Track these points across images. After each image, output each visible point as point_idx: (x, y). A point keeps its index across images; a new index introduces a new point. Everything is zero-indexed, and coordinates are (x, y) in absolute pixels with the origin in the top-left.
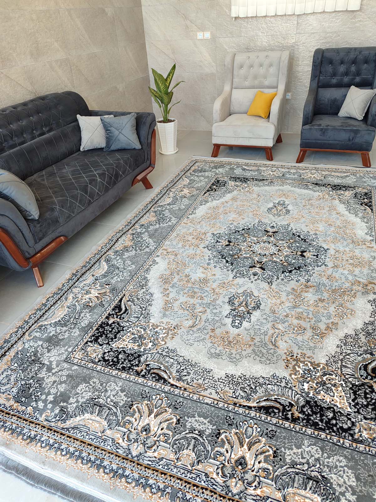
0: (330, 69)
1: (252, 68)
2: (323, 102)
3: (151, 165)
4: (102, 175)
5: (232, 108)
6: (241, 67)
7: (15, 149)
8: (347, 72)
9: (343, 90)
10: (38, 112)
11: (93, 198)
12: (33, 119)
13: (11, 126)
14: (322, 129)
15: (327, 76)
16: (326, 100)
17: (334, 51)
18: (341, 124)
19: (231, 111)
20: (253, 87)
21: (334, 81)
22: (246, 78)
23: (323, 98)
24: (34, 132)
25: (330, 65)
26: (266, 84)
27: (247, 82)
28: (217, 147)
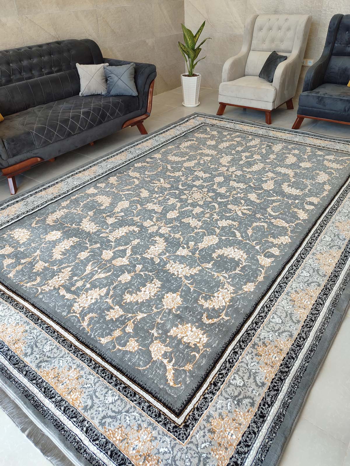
0: (346, 36)
1: (271, 31)
2: (334, 70)
3: (146, 113)
4: (87, 114)
5: (246, 70)
6: (261, 29)
7: (21, 83)
10: (50, 54)
11: (74, 131)
12: (46, 58)
13: (22, 62)
14: (319, 97)
15: (342, 43)
16: (337, 68)
19: (246, 73)
20: (269, 50)
21: (349, 49)
22: (264, 41)
23: (334, 67)
24: (43, 70)
25: (347, 32)
26: (281, 47)
27: (264, 45)
28: (223, 106)
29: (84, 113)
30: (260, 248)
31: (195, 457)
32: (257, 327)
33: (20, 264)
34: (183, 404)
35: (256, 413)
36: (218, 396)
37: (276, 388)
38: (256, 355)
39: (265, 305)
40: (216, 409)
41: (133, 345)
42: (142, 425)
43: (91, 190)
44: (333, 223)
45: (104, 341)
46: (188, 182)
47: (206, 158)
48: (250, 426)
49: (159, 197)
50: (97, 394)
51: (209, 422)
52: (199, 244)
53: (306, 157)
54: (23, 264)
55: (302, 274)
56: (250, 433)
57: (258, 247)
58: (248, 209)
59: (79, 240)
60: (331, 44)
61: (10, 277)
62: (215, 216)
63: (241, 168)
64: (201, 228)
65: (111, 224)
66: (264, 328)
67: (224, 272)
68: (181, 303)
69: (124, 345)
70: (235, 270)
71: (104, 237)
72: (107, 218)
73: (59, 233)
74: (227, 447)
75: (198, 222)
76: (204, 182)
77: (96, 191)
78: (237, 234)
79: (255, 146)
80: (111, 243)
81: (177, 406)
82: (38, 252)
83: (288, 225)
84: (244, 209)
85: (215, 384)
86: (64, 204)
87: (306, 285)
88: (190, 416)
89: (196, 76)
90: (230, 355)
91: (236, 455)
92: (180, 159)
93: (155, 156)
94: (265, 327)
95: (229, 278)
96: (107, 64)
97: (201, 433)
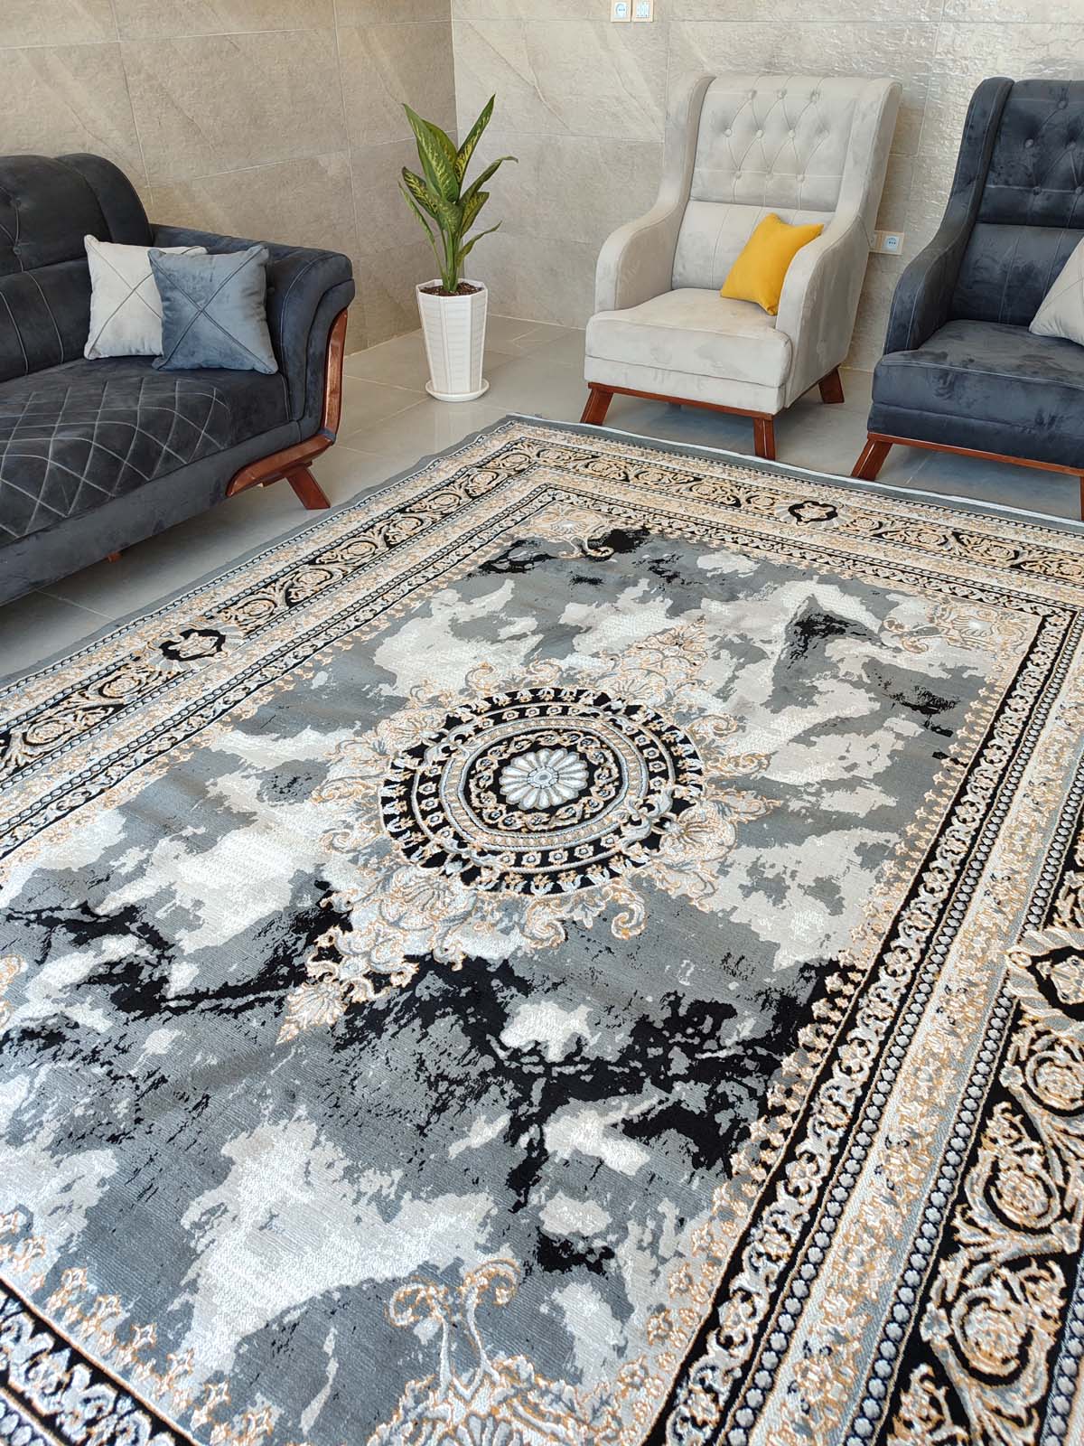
0: (1026, 154)
1: (759, 133)
2: (986, 275)
3: (320, 434)
5: (678, 268)
6: (724, 126)
9: (1063, 236)
14: (945, 373)
15: (1011, 180)
16: (998, 269)
17: (1051, 91)
18: (1018, 362)
19: (677, 278)
20: (757, 201)
21: (1037, 202)
22: (736, 169)
23: (986, 262)
25: (1029, 143)
26: (799, 191)
27: (739, 182)
28: (601, 395)
60: (974, 185)
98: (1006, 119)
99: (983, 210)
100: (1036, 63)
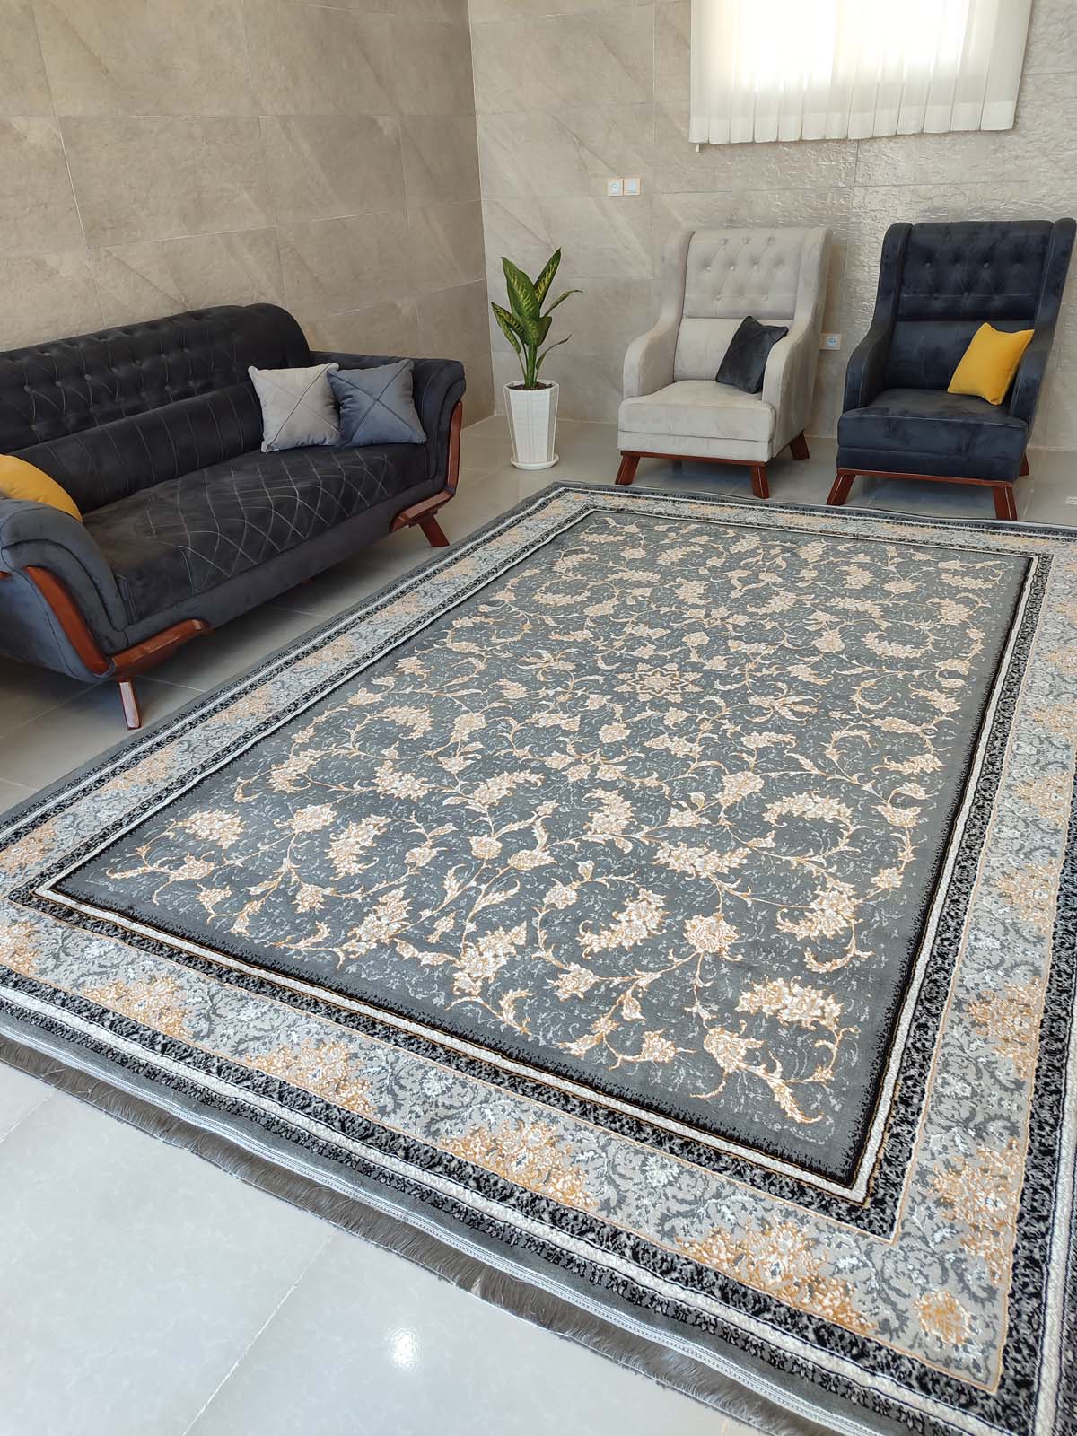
0: (926, 273)
1: (732, 268)
2: (907, 356)
3: (446, 487)
4: (310, 495)
5: (678, 366)
6: (706, 264)
8: (969, 284)
9: (958, 329)
10: (181, 345)
11: (281, 544)
12: (169, 358)
13: (115, 370)
14: (889, 420)
15: (918, 291)
16: (915, 350)
17: (938, 230)
18: (940, 411)
19: (677, 374)
20: (735, 315)
21: (938, 304)
22: (717, 293)
23: (906, 347)
24: (167, 388)
25: (928, 265)
26: (767, 307)
27: (719, 303)
28: (631, 459)
29: (303, 493)
30: (874, 787)
31: (930, 1265)
32: (949, 964)
33: (250, 898)
34: (848, 1156)
35: (1030, 1148)
36: (925, 1125)
37: (1053, 1088)
38: (973, 1024)
39: (944, 914)
40: (933, 1154)
41: (658, 1048)
42: (769, 1219)
43: (362, 697)
44: (1024, 712)
45: (578, 1048)
46: (618, 653)
47: (638, 592)
48: (1028, 1177)
49: (557, 694)
50: (619, 1169)
51: (927, 1184)
52: (717, 796)
53: (892, 568)
54: (258, 897)
55: (1002, 835)
56: (1035, 1192)
57: (868, 787)
58: (804, 703)
59: (389, 820)
60: (892, 295)
61: (239, 933)
62: (729, 727)
63: (739, 607)
64: (704, 756)
65: (460, 773)
66: (964, 964)
67: (812, 853)
68: (737, 937)
69: (637, 1050)
70: (836, 844)
71: (455, 806)
72: (440, 759)
73: (328, 810)
74: (996, 1229)
75: (691, 745)
76: (660, 647)
77: (377, 698)
78: (803, 762)
79: (753, 553)
80: (481, 818)
81: (837, 1162)
82: (287, 864)
83: (918, 730)
84: (794, 703)
85: (906, 1102)
86: (302, 736)
87: (1022, 856)
88: (876, 1179)
89: (544, 387)
90: (912, 1034)
91: (1025, 1243)
92: (568, 600)
93: (497, 598)
94: (967, 961)
95: (830, 865)
96: (335, 365)
97: (921, 1210)
98: (909, 250)
99: (900, 312)
100: (925, 211)
